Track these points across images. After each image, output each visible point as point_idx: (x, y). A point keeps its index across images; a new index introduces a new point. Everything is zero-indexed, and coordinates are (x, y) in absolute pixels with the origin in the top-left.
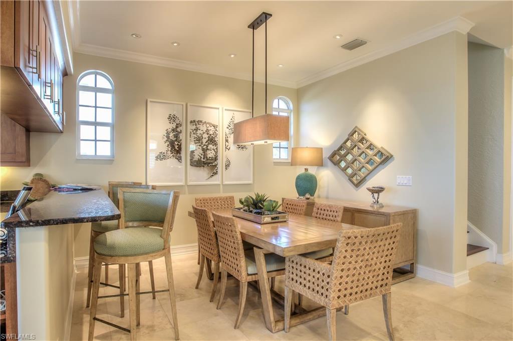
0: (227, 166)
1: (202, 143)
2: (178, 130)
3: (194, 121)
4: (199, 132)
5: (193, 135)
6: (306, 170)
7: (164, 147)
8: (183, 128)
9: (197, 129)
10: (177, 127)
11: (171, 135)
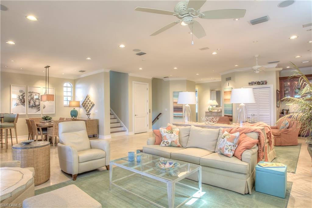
0: (44, 108)
1: (33, 100)
2: (24, 95)
3: (30, 92)
4: (32, 96)
5: (30, 97)
6: (74, 109)
7: (18, 101)
8: (26, 95)
9: (31, 95)
10: (23, 94)
11: (21, 97)
